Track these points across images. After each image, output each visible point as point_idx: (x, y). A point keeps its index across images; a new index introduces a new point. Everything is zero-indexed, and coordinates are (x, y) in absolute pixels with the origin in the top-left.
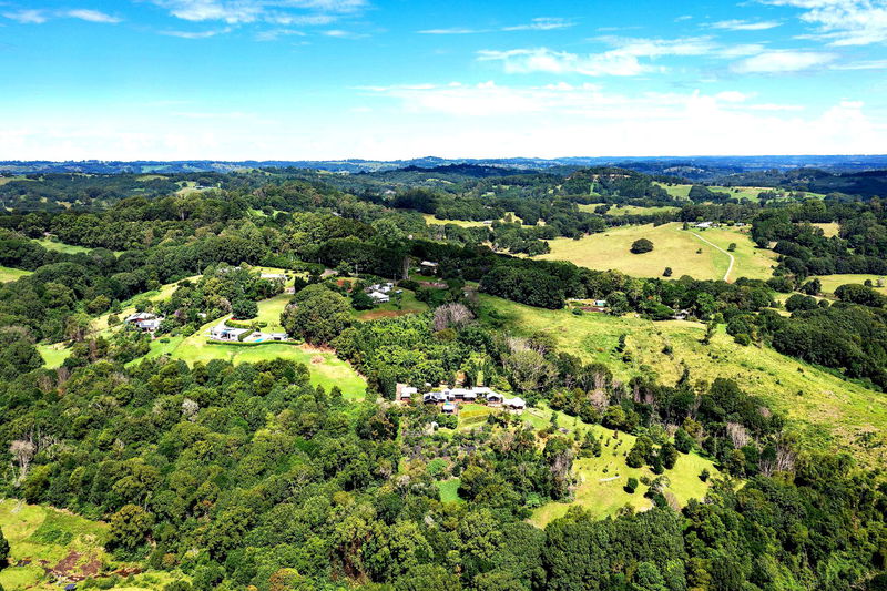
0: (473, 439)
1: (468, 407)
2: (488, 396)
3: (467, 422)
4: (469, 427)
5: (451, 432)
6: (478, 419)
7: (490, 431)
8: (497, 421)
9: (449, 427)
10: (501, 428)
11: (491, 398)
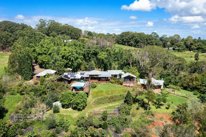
0: (104, 127)
1: (101, 86)
2: (123, 76)
3: (99, 103)
4: (100, 109)
5: (76, 114)
6: (112, 99)
7: (128, 114)
8: (135, 101)
9: (75, 108)
10: (142, 110)
11: (125, 78)
